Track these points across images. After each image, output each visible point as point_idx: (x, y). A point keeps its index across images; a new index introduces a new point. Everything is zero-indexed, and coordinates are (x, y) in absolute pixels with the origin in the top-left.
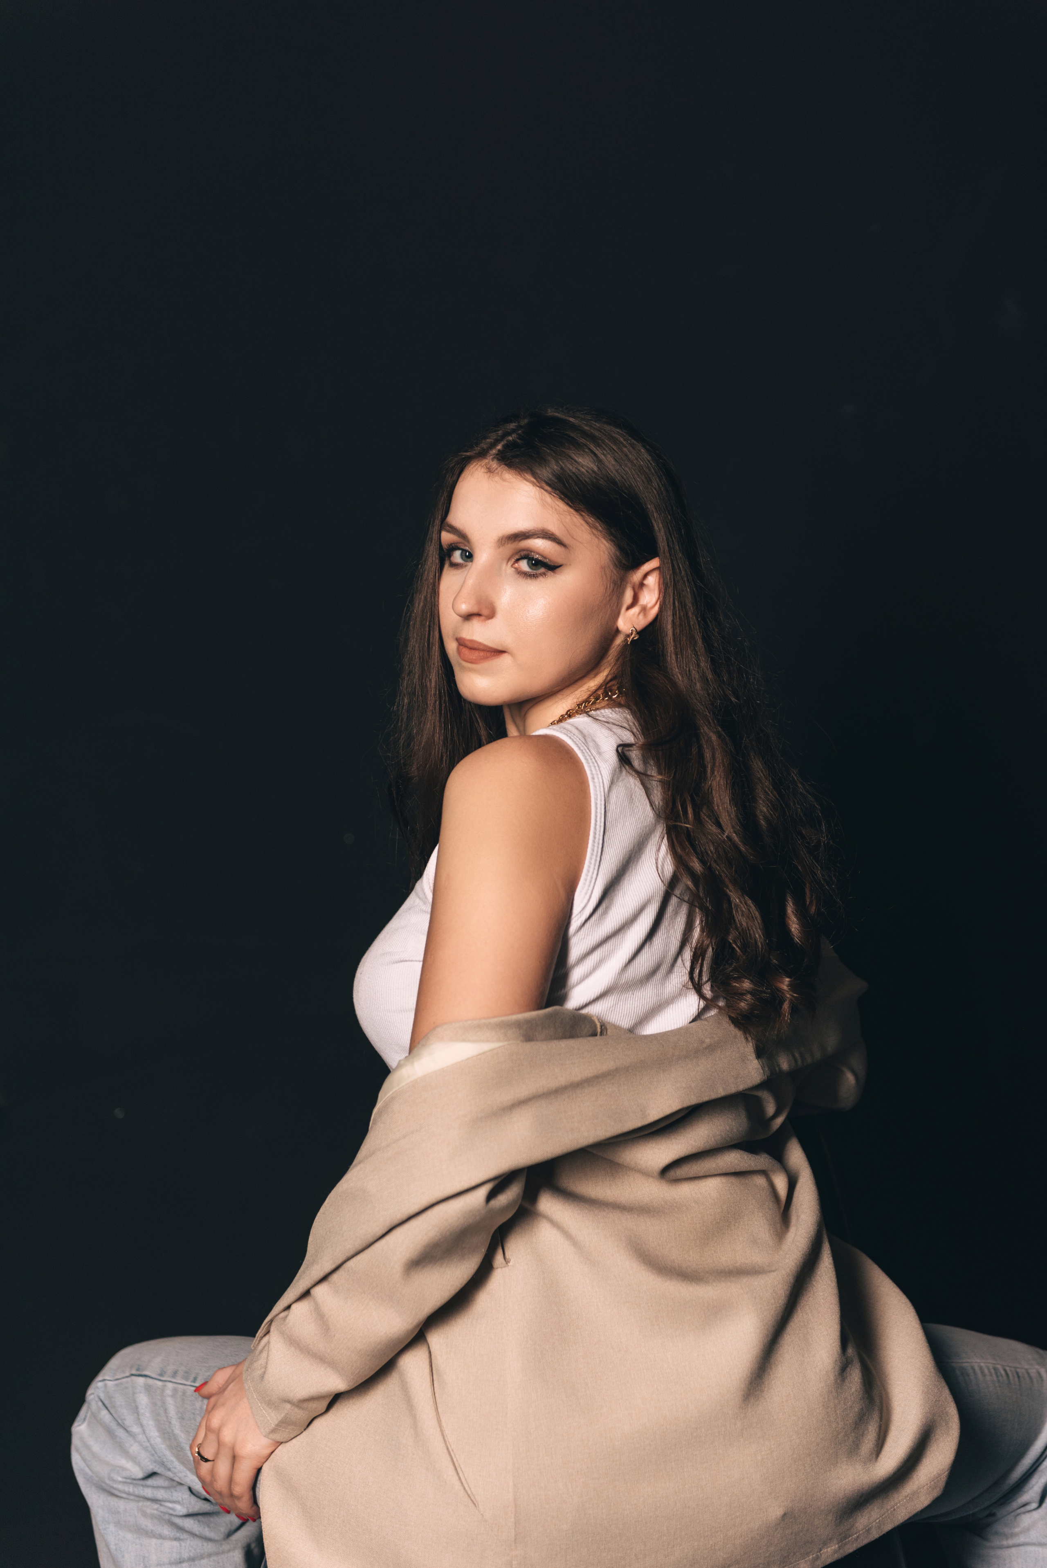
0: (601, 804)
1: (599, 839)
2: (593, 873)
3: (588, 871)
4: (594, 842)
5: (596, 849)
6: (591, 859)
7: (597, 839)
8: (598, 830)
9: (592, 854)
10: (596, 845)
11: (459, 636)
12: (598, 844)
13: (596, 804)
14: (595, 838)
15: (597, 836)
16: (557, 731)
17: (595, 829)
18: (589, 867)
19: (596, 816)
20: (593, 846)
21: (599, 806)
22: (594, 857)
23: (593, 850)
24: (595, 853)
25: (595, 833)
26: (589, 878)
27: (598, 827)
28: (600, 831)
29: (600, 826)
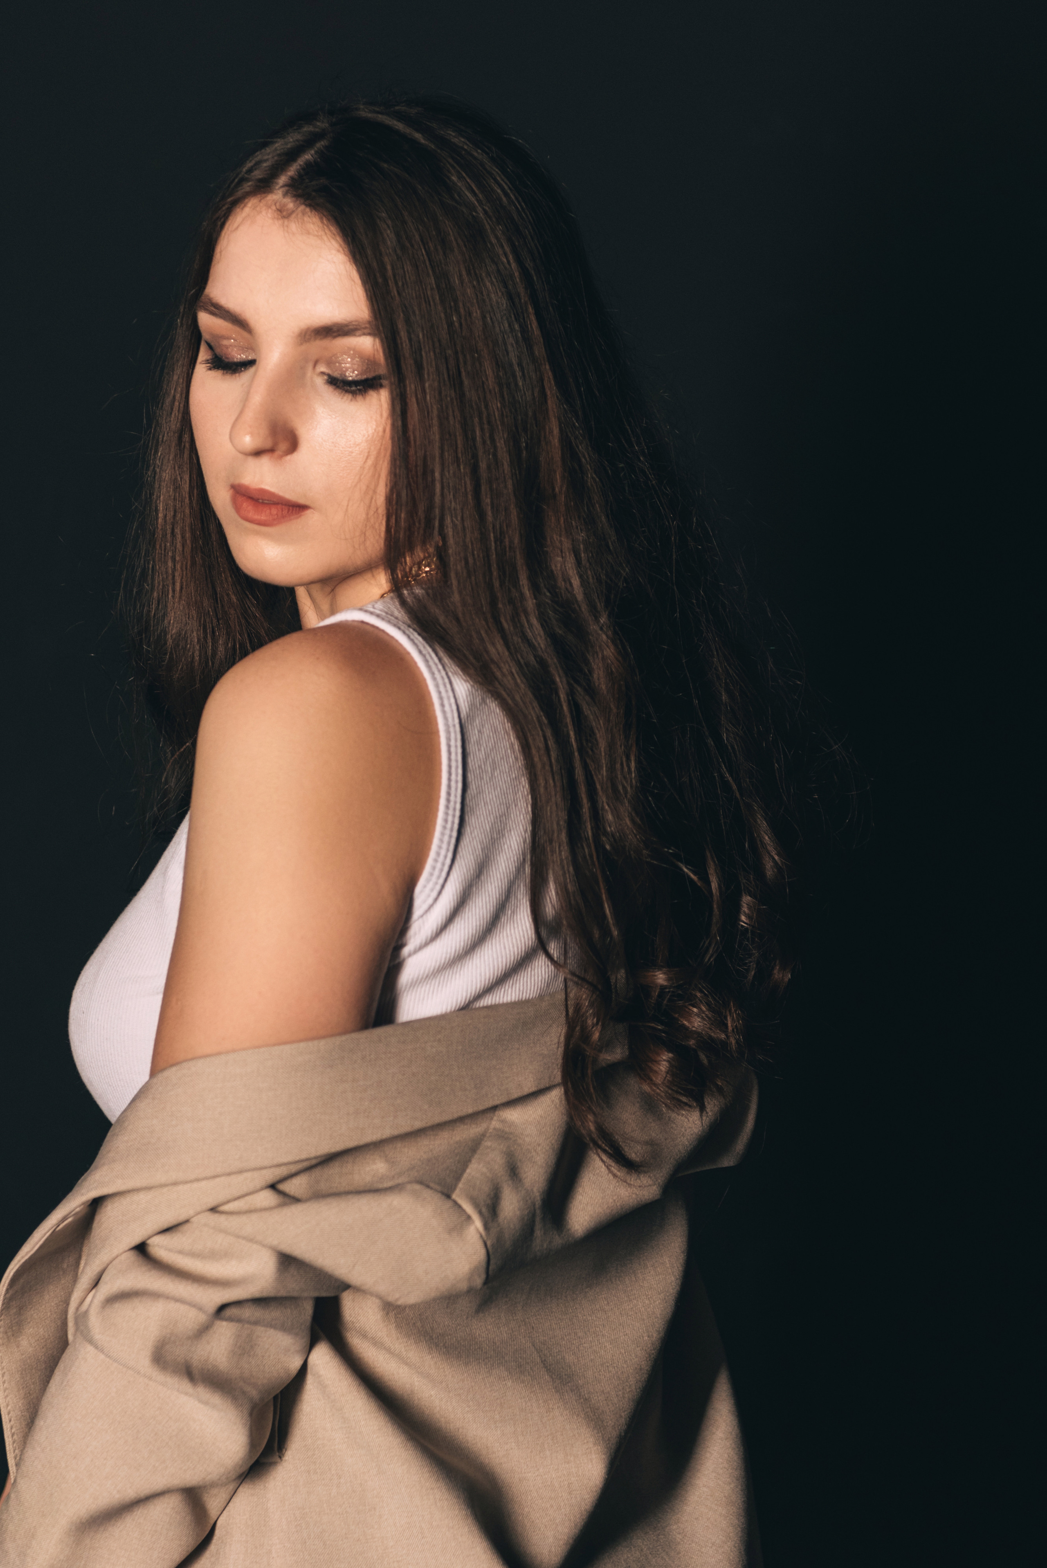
0: (456, 746)
1: (455, 803)
2: (446, 857)
3: (438, 854)
4: (447, 807)
5: (450, 818)
6: (443, 834)
7: (452, 804)
8: (453, 789)
9: (444, 828)
10: (451, 812)
11: (237, 482)
12: (454, 809)
13: (449, 746)
14: (448, 801)
15: (452, 798)
16: (383, 619)
17: (449, 786)
18: (440, 847)
19: (450, 767)
20: (447, 814)
21: (453, 749)
22: (448, 832)
23: (446, 821)
24: (449, 826)
25: (449, 794)
26: (439, 865)
27: (453, 784)
28: (456, 789)
29: (457, 782)
